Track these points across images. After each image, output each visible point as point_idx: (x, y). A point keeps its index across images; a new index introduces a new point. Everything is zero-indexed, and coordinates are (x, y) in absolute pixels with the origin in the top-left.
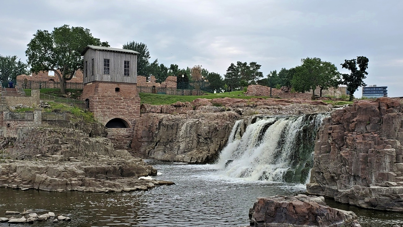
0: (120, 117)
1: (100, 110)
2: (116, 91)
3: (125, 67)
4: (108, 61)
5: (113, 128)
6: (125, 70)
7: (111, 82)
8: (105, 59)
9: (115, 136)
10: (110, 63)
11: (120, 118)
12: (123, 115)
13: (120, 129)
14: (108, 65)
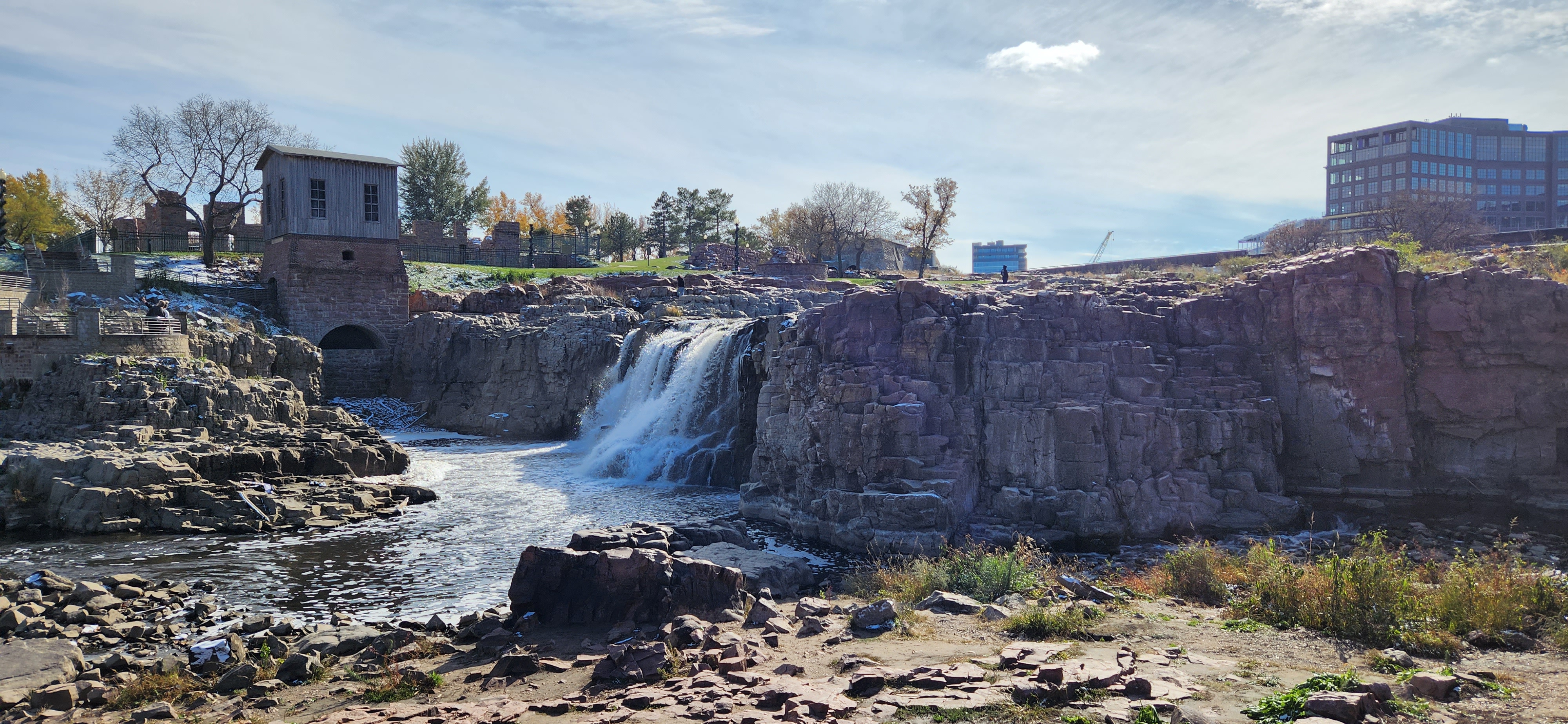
0: (357, 321)
1: (303, 305)
2: (344, 259)
3: (367, 199)
4: (322, 184)
5: (340, 350)
6: (367, 208)
7: (330, 238)
8: (312, 181)
9: (345, 369)
10: (326, 190)
11: (357, 324)
12: (365, 316)
13: (357, 352)
14: (323, 195)
